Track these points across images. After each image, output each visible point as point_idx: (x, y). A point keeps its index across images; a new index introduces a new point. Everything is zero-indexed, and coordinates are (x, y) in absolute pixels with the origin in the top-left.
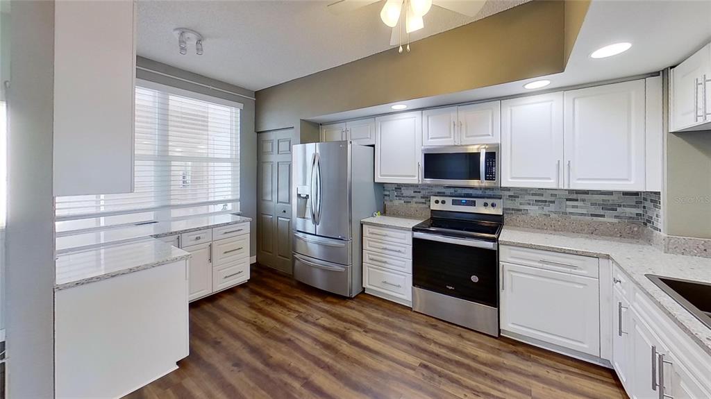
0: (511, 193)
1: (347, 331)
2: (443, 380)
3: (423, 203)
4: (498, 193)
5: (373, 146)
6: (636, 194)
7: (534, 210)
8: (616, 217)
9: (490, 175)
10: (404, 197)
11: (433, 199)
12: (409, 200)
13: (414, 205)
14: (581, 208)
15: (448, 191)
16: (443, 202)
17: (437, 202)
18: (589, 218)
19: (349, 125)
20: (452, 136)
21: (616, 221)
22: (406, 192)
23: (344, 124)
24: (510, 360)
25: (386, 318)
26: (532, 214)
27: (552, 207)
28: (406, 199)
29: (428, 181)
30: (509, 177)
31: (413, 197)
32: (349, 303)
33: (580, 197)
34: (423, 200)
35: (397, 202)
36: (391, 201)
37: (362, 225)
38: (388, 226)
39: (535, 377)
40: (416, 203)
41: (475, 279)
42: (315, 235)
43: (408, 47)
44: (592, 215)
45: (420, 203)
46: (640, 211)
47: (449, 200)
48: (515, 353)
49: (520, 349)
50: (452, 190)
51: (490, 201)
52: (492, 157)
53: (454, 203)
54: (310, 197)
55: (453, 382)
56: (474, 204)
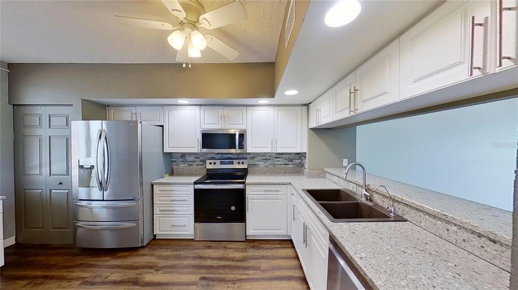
0: (252, 156)
1: (139, 276)
2: (215, 283)
3: (201, 165)
4: (245, 156)
5: (162, 126)
6: (299, 154)
7: (262, 164)
8: (293, 164)
9: (241, 146)
10: (187, 162)
11: (208, 162)
12: (191, 163)
13: (195, 167)
14: (281, 161)
15: (217, 157)
16: (215, 163)
17: (211, 163)
18: (283, 166)
19: (139, 109)
20: (220, 123)
21: (293, 166)
22: (188, 158)
23: (134, 108)
24: (251, 253)
25: (174, 253)
26: (261, 166)
27: (270, 162)
28: (189, 163)
29: (205, 150)
30: (251, 147)
31: (194, 161)
32: (142, 252)
33: (280, 156)
34: (202, 163)
35: (182, 166)
36: (178, 165)
37: (152, 186)
38: (175, 184)
39: (263, 257)
40: (196, 165)
41: (233, 208)
42: (103, 200)
43: (190, 65)
44: (285, 164)
45: (199, 165)
46: (300, 161)
47: (218, 162)
48: (253, 247)
49: (256, 244)
50: (220, 156)
51: (241, 161)
52: (242, 136)
53: (221, 163)
54: (95, 167)
55: (221, 281)
56: (232, 163)
